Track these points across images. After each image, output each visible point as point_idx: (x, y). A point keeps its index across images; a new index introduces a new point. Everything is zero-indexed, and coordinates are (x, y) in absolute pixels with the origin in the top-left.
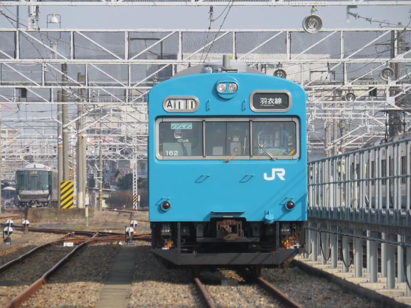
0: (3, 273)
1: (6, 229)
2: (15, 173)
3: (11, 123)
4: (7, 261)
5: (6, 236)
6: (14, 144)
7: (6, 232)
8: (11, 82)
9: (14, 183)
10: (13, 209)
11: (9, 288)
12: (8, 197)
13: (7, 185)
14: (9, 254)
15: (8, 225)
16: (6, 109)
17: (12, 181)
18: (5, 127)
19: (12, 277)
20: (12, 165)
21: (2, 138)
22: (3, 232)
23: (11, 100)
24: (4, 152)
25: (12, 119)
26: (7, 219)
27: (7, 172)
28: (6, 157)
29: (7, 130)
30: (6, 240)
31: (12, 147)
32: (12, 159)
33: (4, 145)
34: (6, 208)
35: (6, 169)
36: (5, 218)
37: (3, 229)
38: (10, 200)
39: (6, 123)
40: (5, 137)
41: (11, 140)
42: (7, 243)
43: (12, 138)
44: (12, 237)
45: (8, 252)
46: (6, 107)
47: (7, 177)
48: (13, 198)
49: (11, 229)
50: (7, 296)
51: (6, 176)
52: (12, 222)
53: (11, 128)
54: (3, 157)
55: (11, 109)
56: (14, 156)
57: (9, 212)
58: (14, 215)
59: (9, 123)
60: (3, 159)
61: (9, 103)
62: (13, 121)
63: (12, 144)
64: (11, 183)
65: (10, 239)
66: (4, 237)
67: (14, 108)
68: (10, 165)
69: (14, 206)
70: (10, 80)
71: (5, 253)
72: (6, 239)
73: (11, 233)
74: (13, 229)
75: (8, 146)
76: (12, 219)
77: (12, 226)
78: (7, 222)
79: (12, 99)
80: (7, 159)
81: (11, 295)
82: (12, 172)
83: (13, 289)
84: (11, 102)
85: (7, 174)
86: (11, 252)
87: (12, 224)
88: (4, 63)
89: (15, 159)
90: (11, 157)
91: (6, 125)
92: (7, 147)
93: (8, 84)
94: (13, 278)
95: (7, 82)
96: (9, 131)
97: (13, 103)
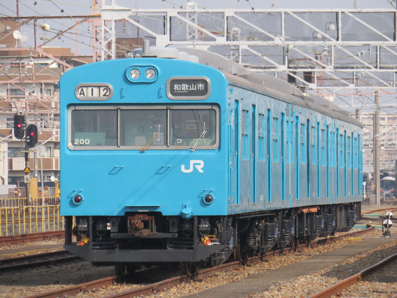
0: (382, 269)
1: (385, 222)
2: (395, 162)
3: (391, 109)
4: (387, 256)
5: (385, 229)
6: (393, 132)
7: (386, 226)
8: (390, 66)
9: (394, 173)
10: (393, 201)
11: (389, 284)
12: (387, 188)
13: (386, 175)
14: (389, 248)
15: (387, 217)
16: (384, 94)
17: (392, 170)
18: (384, 113)
19: (392, 272)
20: (391, 154)
21: (381, 125)
22: (383, 225)
23: (390, 84)
24: (383, 140)
25: (391, 105)
26: (386, 211)
27: (386, 161)
28: (385, 146)
29: (386, 117)
30: (386, 234)
31: (392, 134)
32: (392, 148)
33: (383, 133)
34: (386, 199)
35: (386, 158)
36: (384, 210)
37: (382, 222)
38: (390, 191)
39: (386, 109)
40: (384, 124)
41: (391, 128)
42: (386, 237)
43: (392, 126)
44: (391, 230)
45: (387, 246)
46: (385, 92)
47: (387, 167)
48: (393, 189)
49: (390, 222)
50: (387, 293)
51: (386, 165)
52: (391, 214)
53: (390, 114)
54: (383, 145)
55: (390, 94)
56: (394, 145)
57: (388, 203)
58: (394, 207)
59: (388, 109)
60: (382, 148)
61: (388, 88)
62: (392, 107)
63: (391, 132)
64: (390, 173)
65: (390, 232)
66: (383, 231)
67: (393, 94)
68: (389, 154)
69: (394, 197)
70: (390, 64)
71: (385, 247)
72: (385, 232)
73: (390, 226)
74: (393, 222)
75: (388, 133)
76: (392, 212)
77: (392, 218)
78: (387, 214)
79: (392, 83)
80: (386, 148)
81: (391, 293)
82: (392, 161)
83: (393, 286)
84: (391, 87)
85: (386, 163)
86: (391, 246)
87: (391, 216)
88: (384, 46)
89: (395, 148)
90: (390, 145)
91: (384, 111)
92: (386, 135)
93: (388, 68)
94: (393, 274)
95: (386, 66)
96: (389, 118)
97: (393, 88)
